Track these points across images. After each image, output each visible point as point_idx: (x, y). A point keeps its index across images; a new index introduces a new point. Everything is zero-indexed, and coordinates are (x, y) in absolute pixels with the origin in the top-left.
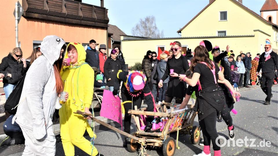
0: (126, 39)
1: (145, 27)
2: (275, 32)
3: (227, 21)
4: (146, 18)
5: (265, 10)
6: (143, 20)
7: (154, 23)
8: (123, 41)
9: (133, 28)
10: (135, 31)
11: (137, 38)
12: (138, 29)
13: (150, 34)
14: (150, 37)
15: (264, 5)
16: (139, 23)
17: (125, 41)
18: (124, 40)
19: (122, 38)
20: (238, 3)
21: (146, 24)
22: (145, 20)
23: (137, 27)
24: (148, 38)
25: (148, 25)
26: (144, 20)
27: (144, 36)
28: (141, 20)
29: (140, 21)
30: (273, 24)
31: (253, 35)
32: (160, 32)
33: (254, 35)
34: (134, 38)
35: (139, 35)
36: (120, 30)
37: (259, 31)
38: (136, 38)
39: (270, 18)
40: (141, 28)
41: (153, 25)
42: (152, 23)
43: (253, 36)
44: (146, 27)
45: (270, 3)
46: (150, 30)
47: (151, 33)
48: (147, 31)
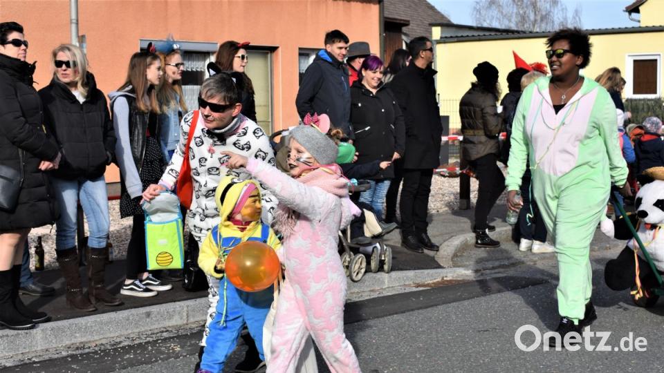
0: (448, 35)
8: (438, 42)
9: (477, 3)
10: (483, 12)
11: (487, 33)
12: (494, 7)
13: (536, 20)
17: (445, 42)
18: (444, 40)
19: (437, 33)
24: (524, 32)
27: (513, 27)
32: (570, 15)
34: (476, 33)
35: (496, 25)
36: (432, 8)
38: (481, 33)
46: (535, 7)
47: (538, 18)
48: (525, 13)
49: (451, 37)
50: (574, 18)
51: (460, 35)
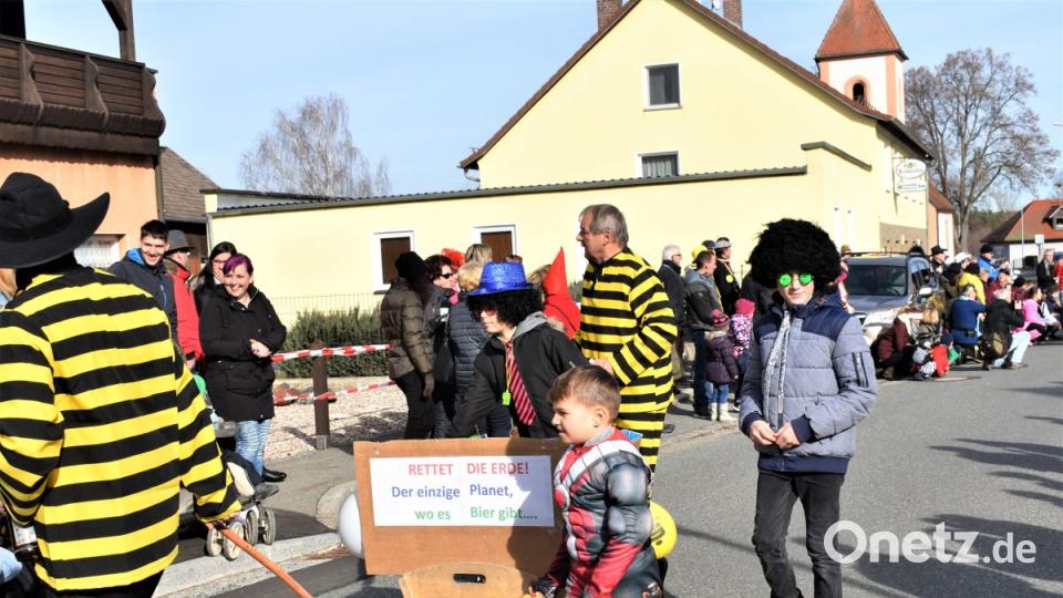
0: (229, 206)
1: (303, 149)
2: (889, 148)
3: (680, 107)
4: (302, 104)
5: (837, 52)
6: (288, 119)
7: (339, 129)
8: (215, 216)
9: (245, 156)
10: (255, 169)
11: (283, 202)
12: (269, 162)
13: (327, 180)
14: (329, 193)
15: (830, 32)
16: (274, 131)
17: (224, 216)
18: (222, 213)
19: (212, 203)
20: (727, 24)
21: (303, 135)
22: (300, 115)
23: (265, 151)
24: (327, 199)
25: (314, 138)
26: (294, 116)
27: (299, 190)
28: (282, 115)
29: (278, 119)
30: (878, 113)
31: (800, 165)
32: (373, 170)
33: (805, 167)
34: (268, 202)
35: (275, 188)
36: (187, 166)
37: (824, 146)
38: (275, 202)
39: (859, 89)
40: (280, 154)
41: (339, 137)
42: (333, 127)
43: (802, 172)
44: (308, 148)
45: (858, 22)
46: (324, 159)
47: (331, 176)
48: (312, 169)
49: (233, 208)
50: (379, 175)
51: (244, 205)
